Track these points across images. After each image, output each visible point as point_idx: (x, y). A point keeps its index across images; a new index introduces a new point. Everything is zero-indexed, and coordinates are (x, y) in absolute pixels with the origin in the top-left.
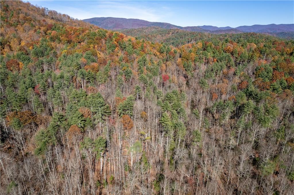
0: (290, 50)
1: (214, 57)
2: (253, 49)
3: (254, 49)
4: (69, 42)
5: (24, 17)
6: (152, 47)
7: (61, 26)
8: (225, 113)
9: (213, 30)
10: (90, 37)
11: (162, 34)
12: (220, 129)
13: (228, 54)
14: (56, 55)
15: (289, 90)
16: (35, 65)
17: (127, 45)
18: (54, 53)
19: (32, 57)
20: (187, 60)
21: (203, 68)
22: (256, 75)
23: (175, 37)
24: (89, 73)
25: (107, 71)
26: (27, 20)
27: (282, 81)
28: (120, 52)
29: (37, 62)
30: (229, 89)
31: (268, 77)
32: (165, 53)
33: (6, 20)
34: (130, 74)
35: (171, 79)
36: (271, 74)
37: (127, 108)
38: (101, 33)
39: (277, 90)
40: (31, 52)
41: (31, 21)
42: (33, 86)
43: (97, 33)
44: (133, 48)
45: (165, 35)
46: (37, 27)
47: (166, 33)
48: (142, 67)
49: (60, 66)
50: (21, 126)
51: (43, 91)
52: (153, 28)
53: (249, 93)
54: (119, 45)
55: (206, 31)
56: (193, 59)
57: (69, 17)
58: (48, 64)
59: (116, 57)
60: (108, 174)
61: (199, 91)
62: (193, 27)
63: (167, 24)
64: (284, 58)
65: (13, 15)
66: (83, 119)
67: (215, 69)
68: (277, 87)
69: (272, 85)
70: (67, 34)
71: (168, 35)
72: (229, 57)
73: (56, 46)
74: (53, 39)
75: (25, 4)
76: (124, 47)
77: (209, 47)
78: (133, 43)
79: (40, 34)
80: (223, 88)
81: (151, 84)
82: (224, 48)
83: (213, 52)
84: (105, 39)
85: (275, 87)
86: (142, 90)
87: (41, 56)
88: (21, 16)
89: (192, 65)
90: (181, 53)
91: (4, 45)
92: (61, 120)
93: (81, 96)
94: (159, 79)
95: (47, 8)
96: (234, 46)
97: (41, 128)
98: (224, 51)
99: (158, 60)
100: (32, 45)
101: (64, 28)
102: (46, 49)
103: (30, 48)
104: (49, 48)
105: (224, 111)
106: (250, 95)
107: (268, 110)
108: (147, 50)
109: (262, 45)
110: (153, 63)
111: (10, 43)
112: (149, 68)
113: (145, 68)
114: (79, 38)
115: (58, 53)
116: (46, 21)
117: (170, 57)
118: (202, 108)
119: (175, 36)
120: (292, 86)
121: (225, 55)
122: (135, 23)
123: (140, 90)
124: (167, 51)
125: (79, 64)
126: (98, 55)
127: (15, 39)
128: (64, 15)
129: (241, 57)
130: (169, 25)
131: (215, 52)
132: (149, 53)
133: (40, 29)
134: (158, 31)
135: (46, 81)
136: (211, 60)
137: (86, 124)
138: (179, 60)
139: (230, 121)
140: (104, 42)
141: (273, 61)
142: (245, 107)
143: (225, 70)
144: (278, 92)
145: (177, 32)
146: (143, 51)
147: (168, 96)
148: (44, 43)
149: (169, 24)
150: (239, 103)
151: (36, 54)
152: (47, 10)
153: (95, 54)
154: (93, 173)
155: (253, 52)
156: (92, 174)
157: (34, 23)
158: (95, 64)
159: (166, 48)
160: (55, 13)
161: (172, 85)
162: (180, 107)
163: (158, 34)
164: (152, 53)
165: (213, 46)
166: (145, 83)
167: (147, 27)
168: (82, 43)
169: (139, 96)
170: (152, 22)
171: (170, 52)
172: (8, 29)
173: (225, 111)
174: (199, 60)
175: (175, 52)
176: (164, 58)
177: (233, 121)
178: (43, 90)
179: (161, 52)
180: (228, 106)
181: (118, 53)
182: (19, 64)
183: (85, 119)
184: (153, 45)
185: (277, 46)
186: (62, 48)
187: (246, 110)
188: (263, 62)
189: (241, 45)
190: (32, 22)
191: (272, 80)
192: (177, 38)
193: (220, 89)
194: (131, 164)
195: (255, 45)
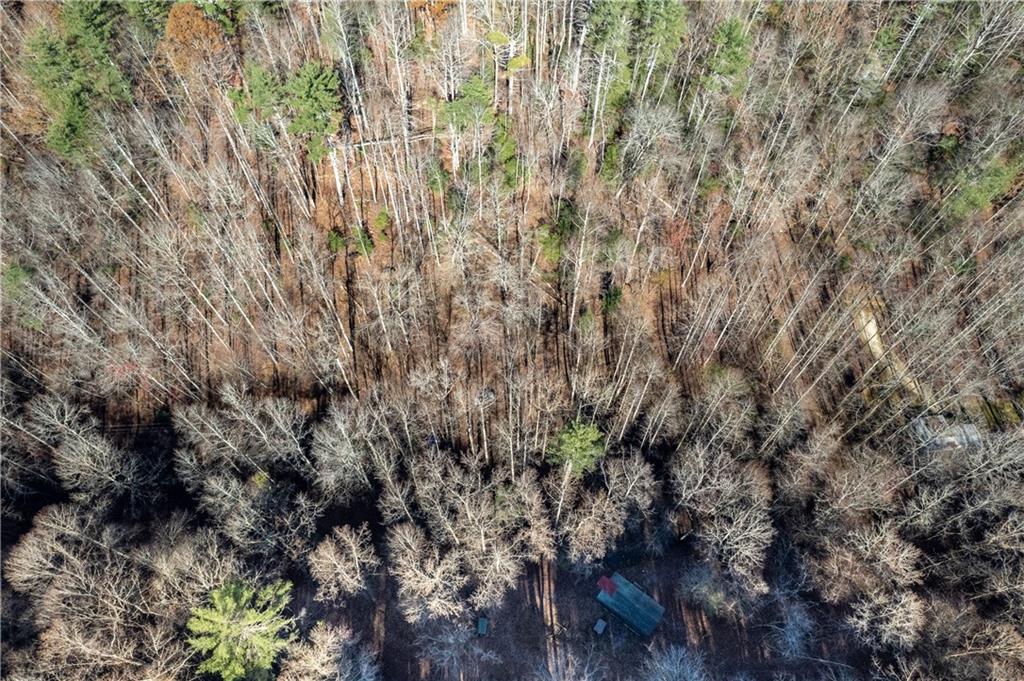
60: (367, 203)
154: (311, 201)
156: (308, 205)
194: (454, 162)
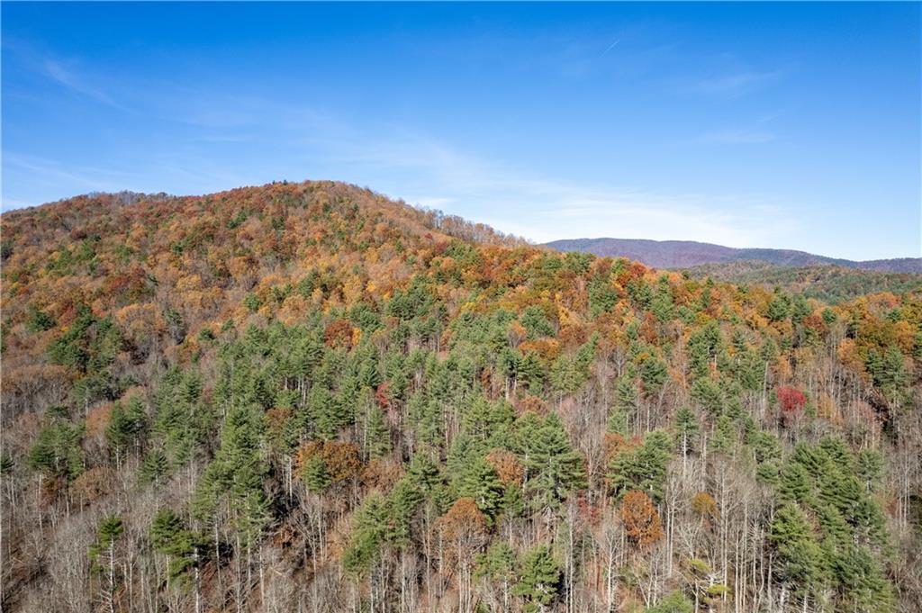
4: (484, 284)
5: (386, 230)
6: (741, 302)
7: (468, 247)
10: (543, 270)
11: (777, 280)
14: (444, 316)
16: (389, 336)
17: (654, 293)
18: (441, 309)
19: (386, 318)
20: (882, 345)
23: (827, 291)
24: (531, 363)
25: (586, 360)
26: (390, 235)
28: (631, 313)
29: (396, 328)
32: (789, 320)
33: (346, 237)
34: (659, 377)
35: (815, 405)
37: (645, 471)
38: (574, 260)
40: (386, 307)
41: (398, 237)
42: (374, 384)
43: (563, 261)
44: (674, 302)
45: (787, 285)
46: (410, 250)
47: (792, 277)
48: (702, 357)
49: (450, 342)
50: (324, 483)
51: (396, 400)
52: (745, 264)
54: (630, 294)
56: (908, 342)
57: (491, 231)
58: (421, 336)
59: (616, 326)
62: (901, 260)
63: (792, 253)
65: (362, 226)
66: (496, 484)
70: (481, 264)
71: (800, 285)
73: (447, 295)
74: (442, 277)
75: (395, 204)
76: (645, 298)
78: (674, 289)
79: (414, 265)
81: (735, 413)
84: (585, 276)
86: (701, 427)
87: (408, 317)
88: (380, 227)
89: (907, 362)
90: (855, 324)
91: (329, 291)
92: (430, 479)
93: (497, 421)
94: (764, 402)
95: (441, 212)
97: (375, 493)
99: (763, 342)
100: (391, 288)
101: (475, 251)
102: (423, 300)
103: (385, 296)
104: (429, 298)
108: (721, 309)
110: (743, 349)
111: (344, 286)
112: (727, 365)
113: (715, 364)
114: (511, 275)
115: (451, 311)
116: (434, 237)
117: (808, 334)
119: (826, 287)
122: (684, 252)
123: (693, 424)
124: (796, 315)
125: (504, 337)
126: (563, 316)
127: (356, 277)
128: (480, 227)
130: (803, 257)
132: (730, 317)
133: (416, 254)
134: (761, 272)
135: (411, 376)
137: (502, 503)
138: (846, 345)
140: (582, 284)
145: (835, 275)
146: (710, 312)
147: (805, 457)
148: (422, 285)
149: (802, 252)
151: (397, 311)
152: (439, 215)
153: (553, 316)
157: (404, 243)
158: (552, 343)
159: (793, 305)
160: (458, 221)
161: (818, 425)
162: (857, 499)
163: (761, 282)
164: (738, 317)
166: (714, 409)
167: (723, 262)
168: (519, 288)
169: (689, 444)
170: (739, 250)
171: (809, 318)
172: (347, 258)
175: (829, 320)
176: (786, 335)
178: (397, 397)
179: (773, 318)
181: (624, 315)
182: (351, 334)
183: (503, 487)
184: (741, 294)
186: (465, 299)
190: (401, 239)
192: (833, 293)
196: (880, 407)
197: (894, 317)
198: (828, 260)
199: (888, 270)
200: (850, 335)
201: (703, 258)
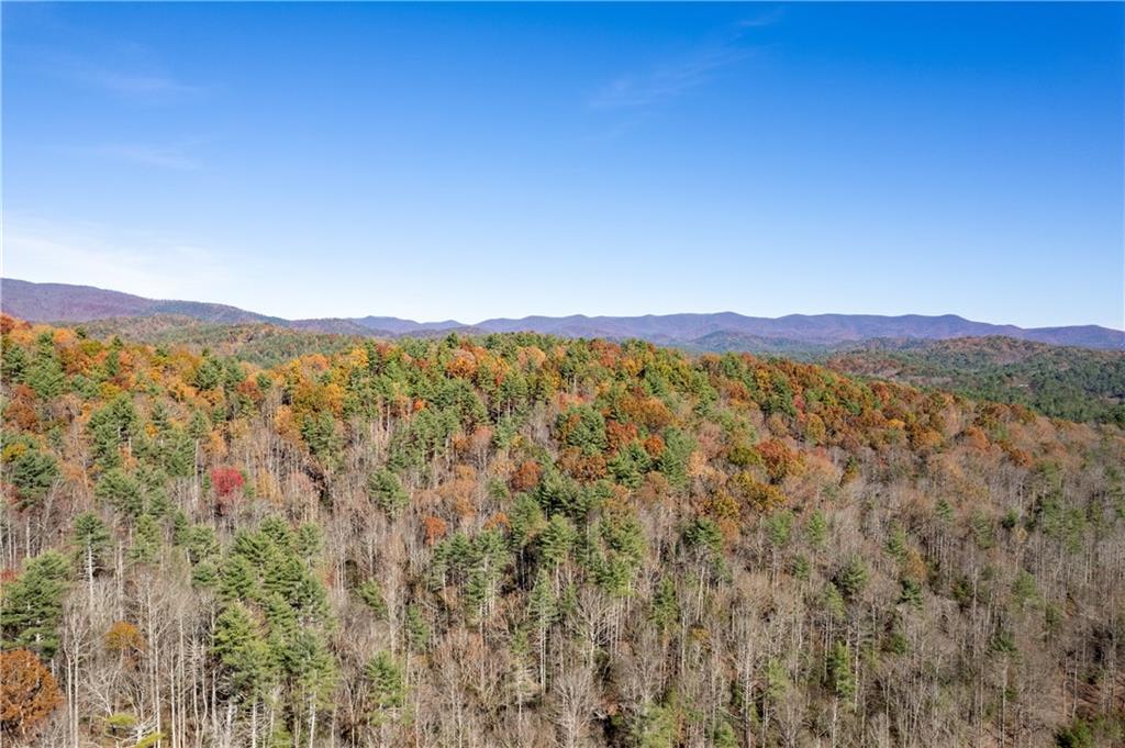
0: (636, 362)
1: (416, 394)
2: (538, 364)
3: (540, 365)
6: (161, 367)
8: (481, 576)
9: (402, 332)
11: (205, 340)
12: (473, 638)
13: (459, 380)
15: (659, 474)
17: (29, 358)
20: (316, 410)
21: (379, 437)
22: (560, 439)
23: (261, 352)
27: (634, 451)
30: (482, 495)
31: (596, 441)
32: (220, 387)
34: (44, 477)
35: (253, 483)
36: (601, 432)
37: (26, 617)
39: (628, 477)
44: (63, 369)
45: (217, 346)
47: (223, 337)
48: (110, 443)
52: (165, 320)
53: (550, 500)
55: (375, 333)
56: (339, 405)
61: (375, 519)
62: (329, 320)
63: (221, 308)
64: (624, 386)
67: (422, 436)
68: (625, 466)
69: (611, 465)
71: (232, 346)
72: (468, 391)
76: (13, 366)
77: (393, 363)
78: (63, 352)
80: (462, 495)
81: (159, 509)
82: (445, 364)
83: (411, 380)
85: (621, 468)
86: (113, 535)
89: (339, 427)
90: (290, 389)
94: (196, 489)
96: (476, 358)
98: (446, 375)
99: (191, 416)
105: (474, 570)
106: (553, 505)
107: (615, 540)
108: (134, 377)
109: (560, 353)
110: (166, 427)
112: (146, 449)
113: (130, 450)
117: (242, 403)
118: (394, 576)
119: (260, 348)
120: (663, 461)
121: (450, 385)
122: (77, 301)
123: (101, 533)
124: (229, 382)
129: (506, 390)
130: (232, 313)
131: (415, 378)
132: (147, 388)
134: (185, 330)
136: (406, 406)
138: (283, 412)
139: (502, 602)
141: (601, 396)
142: (542, 543)
143: (459, 435)
144: (630, 482)
145: (269, 335)
146: (119, 382)
147: (246, 546)
150: (522, 534)
155: (539, 372)
159: (224, 370)
161: (258, 506)
162: (299, 579)
163: (186, 342)
164: (159, 387)
165: (407, 359)
166: (131, 508)
167: (135, 316)
169: (97, 562)
170: (157, 301)
171: (243, 385)
173: (481, 569)
174: (360, 408)
175: (264, 386)
176: (218, 407)
177: (512, 601)
179: (202, 387)
180: (486, 548)
184: (161, 358)
185: (601, 353)
187: (548, 552)
188: (573, 400)
189: (498, 353)
191: (608, 450)
192: (267, 355)
193: (450, 501)
195: (543, 354)
196: (316, 476)
197: (325, 380)
198: (261, 317)
199: (317, 331)
200: (286, 402)
201: (107, 310)
